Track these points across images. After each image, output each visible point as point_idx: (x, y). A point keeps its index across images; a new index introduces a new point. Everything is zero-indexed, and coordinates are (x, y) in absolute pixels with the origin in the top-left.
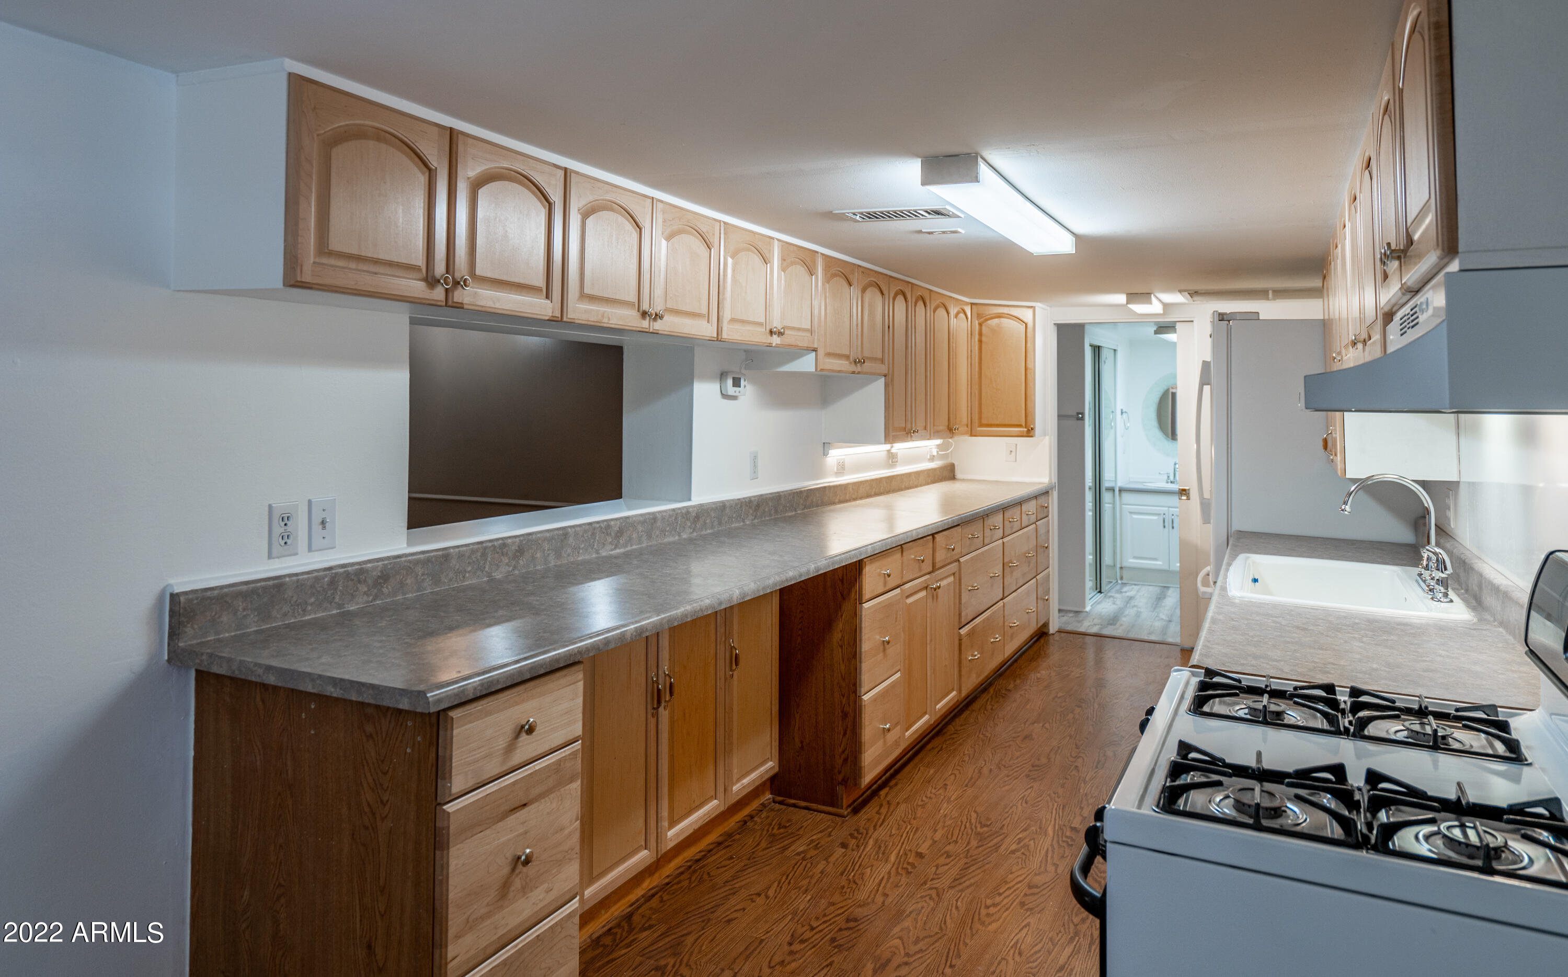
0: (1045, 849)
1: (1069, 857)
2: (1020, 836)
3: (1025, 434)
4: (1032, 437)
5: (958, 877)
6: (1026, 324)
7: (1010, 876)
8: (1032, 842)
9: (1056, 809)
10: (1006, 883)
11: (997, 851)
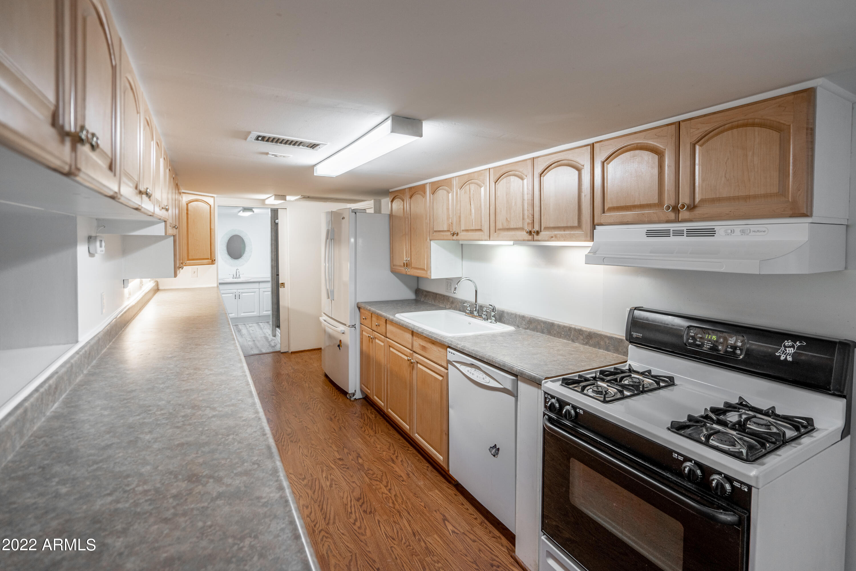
0: (341, 476)
1: (354, 475)
2: (324, 476)
3: (211, 263)
4: (214, 264)
5: (324, 516)
6: (210, 206)
7: (344, 500)
8: (332, 476)
9: (322, 453)
10: (347, 505)
11: (324, 490)
